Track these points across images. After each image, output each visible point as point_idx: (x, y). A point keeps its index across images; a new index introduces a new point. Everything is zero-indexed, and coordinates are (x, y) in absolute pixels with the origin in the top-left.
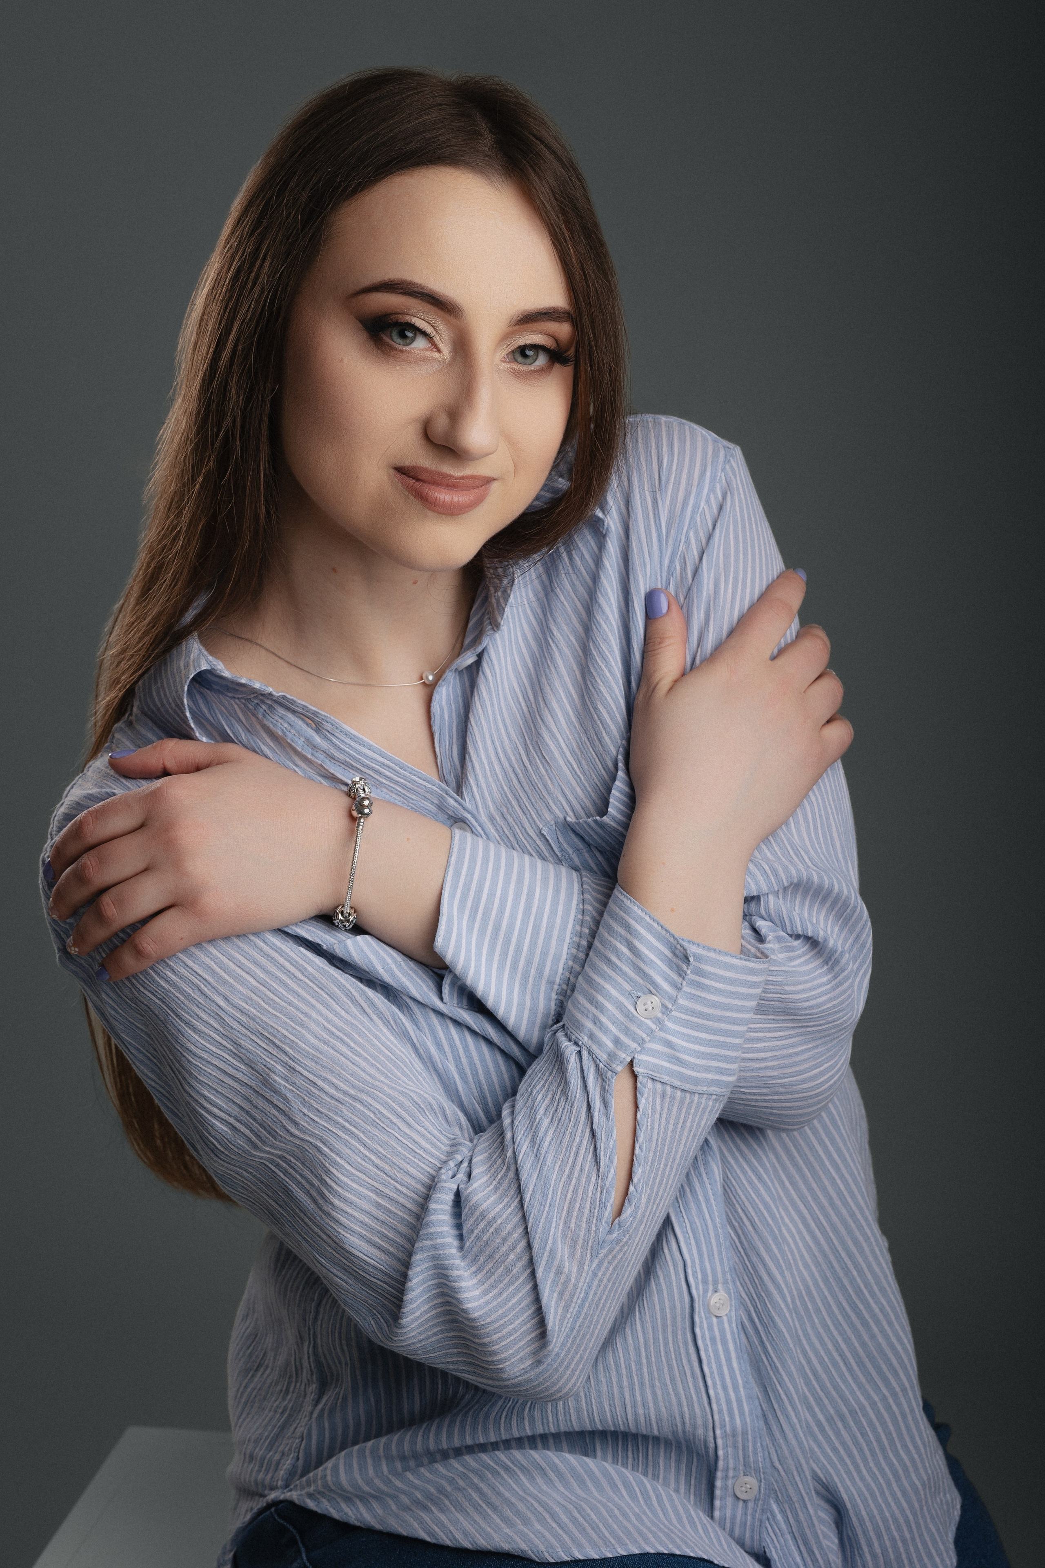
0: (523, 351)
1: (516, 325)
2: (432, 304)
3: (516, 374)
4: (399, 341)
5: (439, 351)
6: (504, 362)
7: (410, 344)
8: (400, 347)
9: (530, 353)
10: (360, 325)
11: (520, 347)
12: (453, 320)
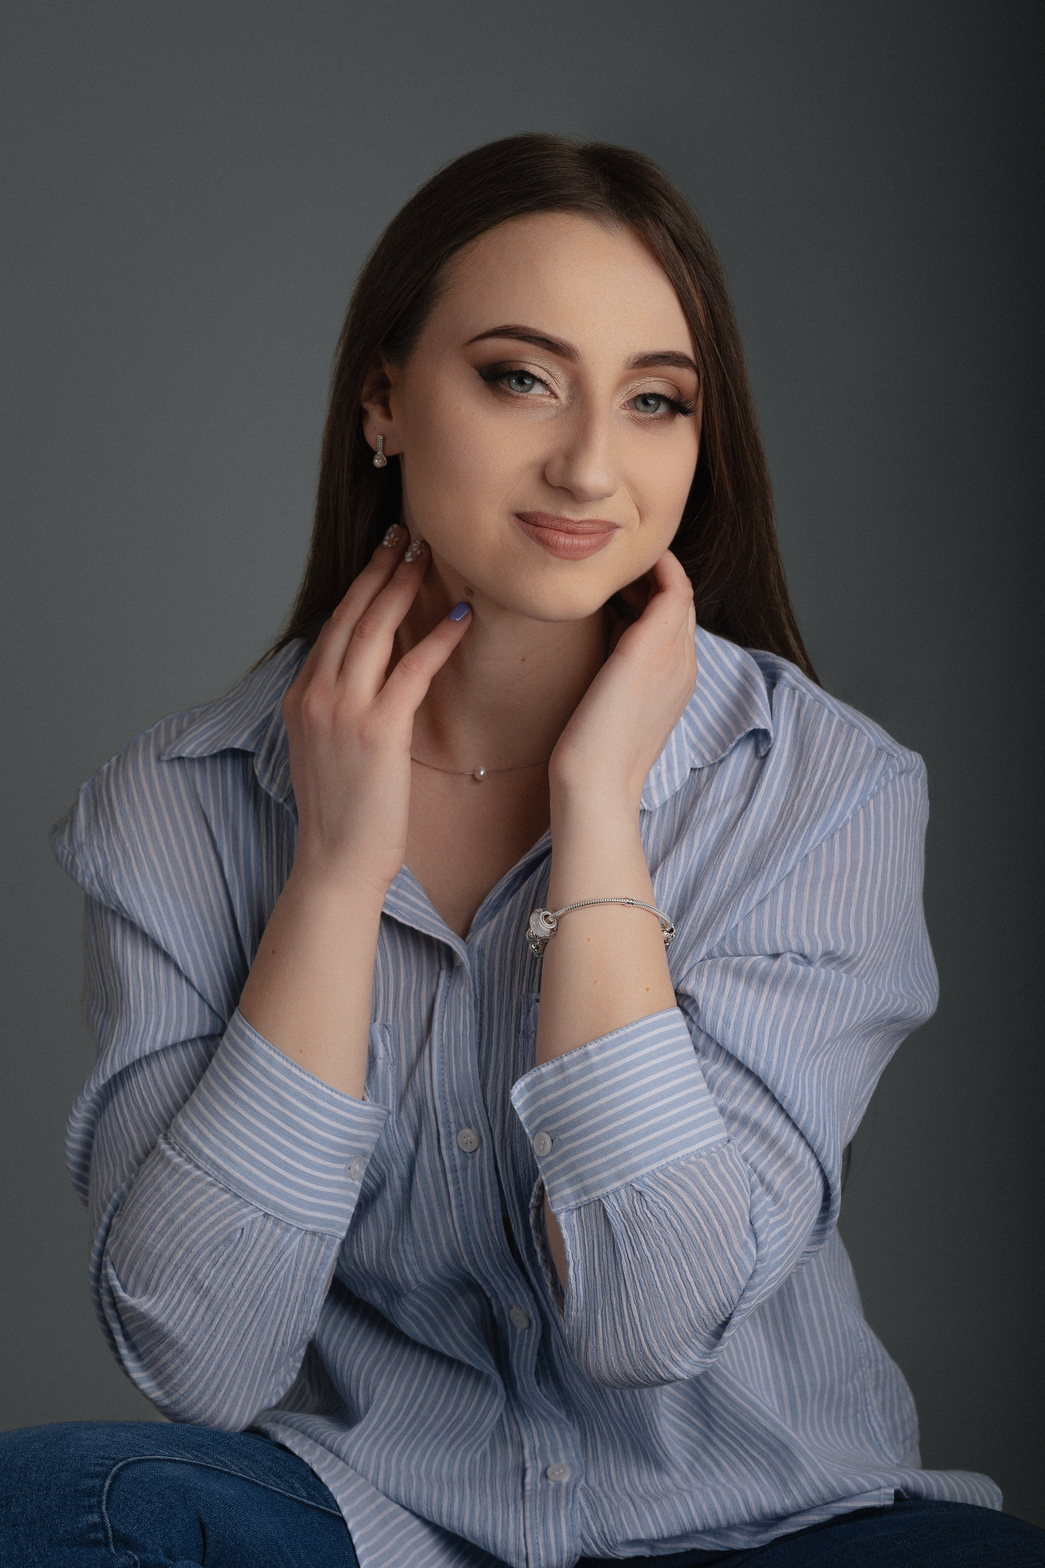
0: (644, 400)
1: (633, 368)
2: (548, 349)
3: (637, 422)
4: (519, 388)
5: (556, 397)
6: (625, 408)
7: (528, 390)
8: (516, 394)
9: (651, 401)
10: (476, 373)
11: (639, 396)
12: (567, 362)
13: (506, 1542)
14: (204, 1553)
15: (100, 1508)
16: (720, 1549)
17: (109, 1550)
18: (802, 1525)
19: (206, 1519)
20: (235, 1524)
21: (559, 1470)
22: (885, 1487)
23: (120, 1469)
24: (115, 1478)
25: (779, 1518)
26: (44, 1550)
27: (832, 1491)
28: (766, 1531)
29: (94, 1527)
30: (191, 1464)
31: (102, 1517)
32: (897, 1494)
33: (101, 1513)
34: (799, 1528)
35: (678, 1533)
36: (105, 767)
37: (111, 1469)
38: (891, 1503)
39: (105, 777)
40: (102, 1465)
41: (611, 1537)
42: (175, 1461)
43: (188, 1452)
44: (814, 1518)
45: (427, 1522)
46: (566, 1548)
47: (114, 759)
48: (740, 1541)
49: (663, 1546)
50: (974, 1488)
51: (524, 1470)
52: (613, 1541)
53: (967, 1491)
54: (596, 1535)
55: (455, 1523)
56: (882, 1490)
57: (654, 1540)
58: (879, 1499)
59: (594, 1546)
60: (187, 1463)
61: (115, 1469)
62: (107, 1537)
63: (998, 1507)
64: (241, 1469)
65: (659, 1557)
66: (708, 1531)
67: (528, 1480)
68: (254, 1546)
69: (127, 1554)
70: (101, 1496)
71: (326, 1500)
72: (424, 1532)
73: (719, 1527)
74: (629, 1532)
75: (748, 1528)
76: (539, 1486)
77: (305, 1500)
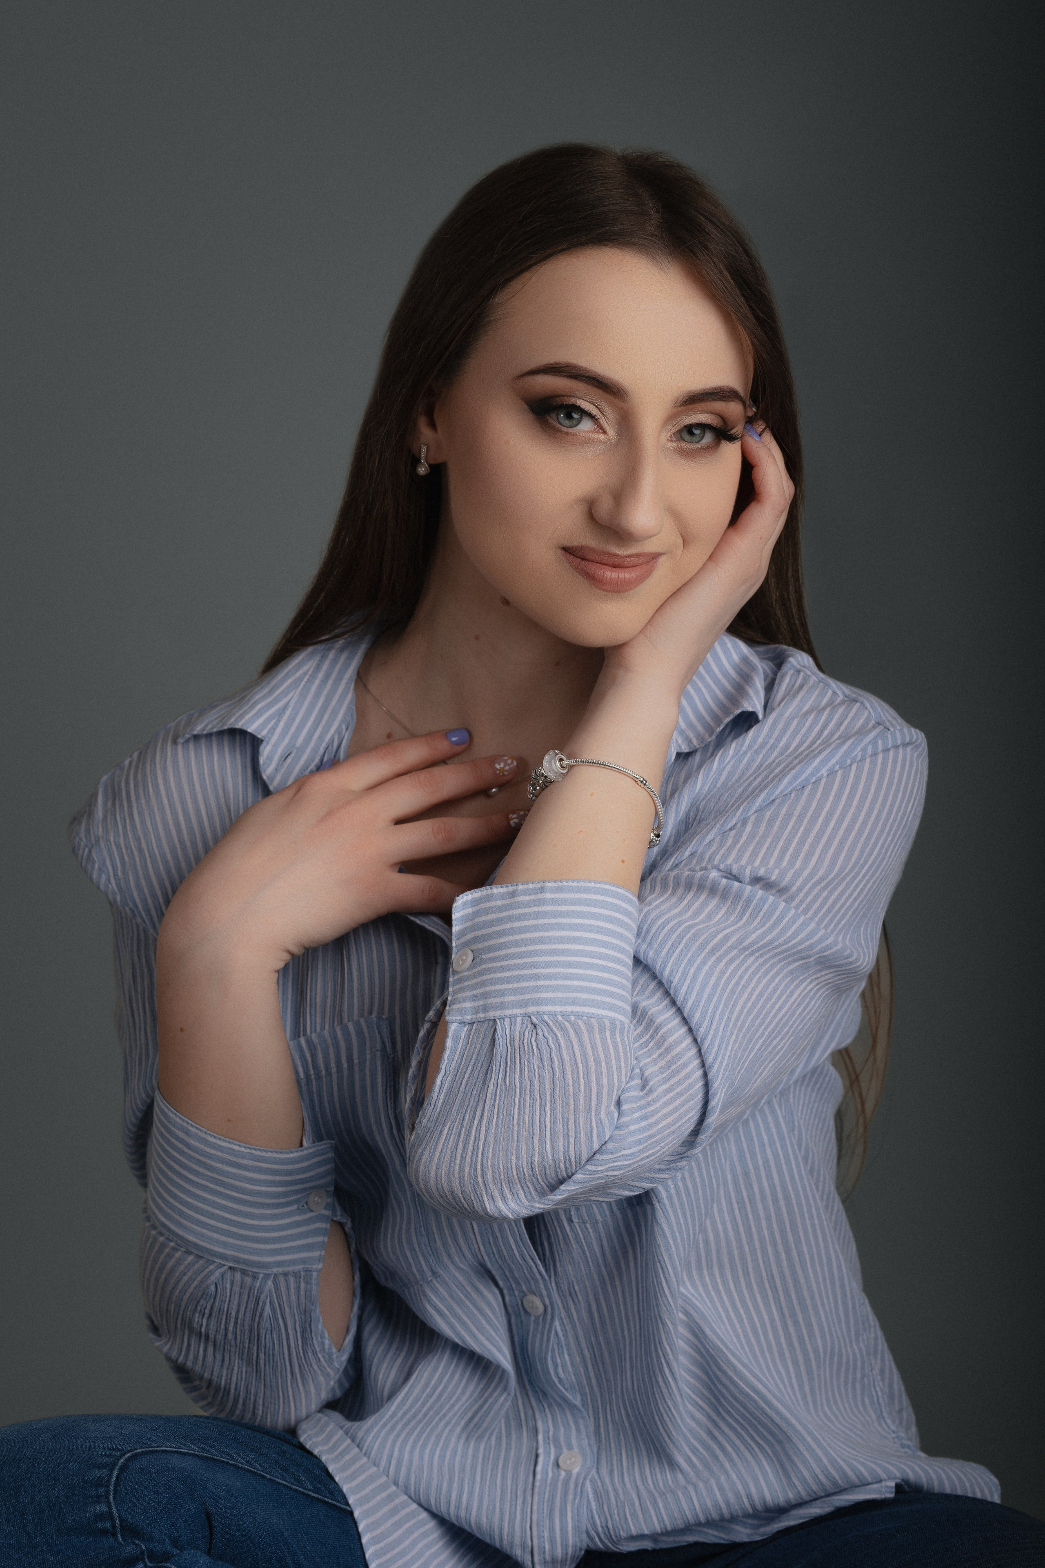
0: (689, 429)
1: (681, 406)
2: (598, 387)
3: (685, 454)
4: (567, 422)
5: (605, 432)
6: (671, 441)
7: (577, 425)
8: (565, 429)
9: (697, 432)
10: (526, 407)
11: (686, 427)
12: (616, 401)
13: (512, 1534)
14: (210, 1543)
15: (108, 1498)
16: (722, 1542)
17: (116, 1540)
18: (804, 1518)
19: (212, 1510)
20: (241, 1515)
21: (570, 1459)
22: (886, 1480)
23: (127, 1460)
24: (123, 1469)
25: (781, 1511)
26: (52, 1538)
27: (835, 1483)
28: (768, 1524)
29: (101, 1517)
30: (197, 1456)
31: (110, 1507)
32: (898, 1487)
33: (109, 1503)
34: (801, 1521)
35: (681, 1526)
36: (127, 762)
37: (119, 1460)
38: (892, 1495)
39: (125, 772)
40: (109, 1456)
41: (615, 1533)
42: (181, 1453)
43: (194, 1445)
44: (815, 1510)
45: (434, 1515)
46: (571, 1542)
47: (136, 755)
48: (743, 1534)
49: (665, 1538)
50: (973, 1481)
51: (537, 1456)
52: (616, 1536)
53: (967, 1484)
54: (600, 1529)
55: (463, 1514)
56: (883, 1484)
57: (658, 1534)
58: (880, 1492)
59: (597, 1539)
60: (194, 1455)
61: (122, 1460)
62: (114, 1527)
63: (997, 1499)
64: (247, 1462)
65: (662, 1550)
66: (710, 1523)
67: (539, 1468)
68: (260, 1537)
69: (134, 1543)
70: (108, 1486)
71: (331, 1493)
72: (431, 1524)
73: (722, 1519)
74: (632, 1528)
75: (750, 1521)
76: (550, 1474)
77: (310, 1493)
